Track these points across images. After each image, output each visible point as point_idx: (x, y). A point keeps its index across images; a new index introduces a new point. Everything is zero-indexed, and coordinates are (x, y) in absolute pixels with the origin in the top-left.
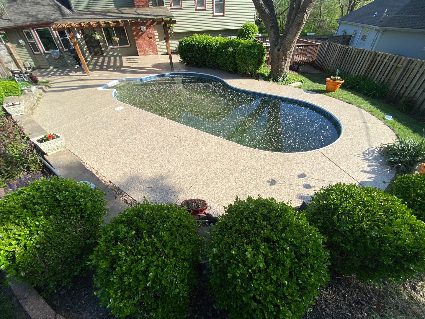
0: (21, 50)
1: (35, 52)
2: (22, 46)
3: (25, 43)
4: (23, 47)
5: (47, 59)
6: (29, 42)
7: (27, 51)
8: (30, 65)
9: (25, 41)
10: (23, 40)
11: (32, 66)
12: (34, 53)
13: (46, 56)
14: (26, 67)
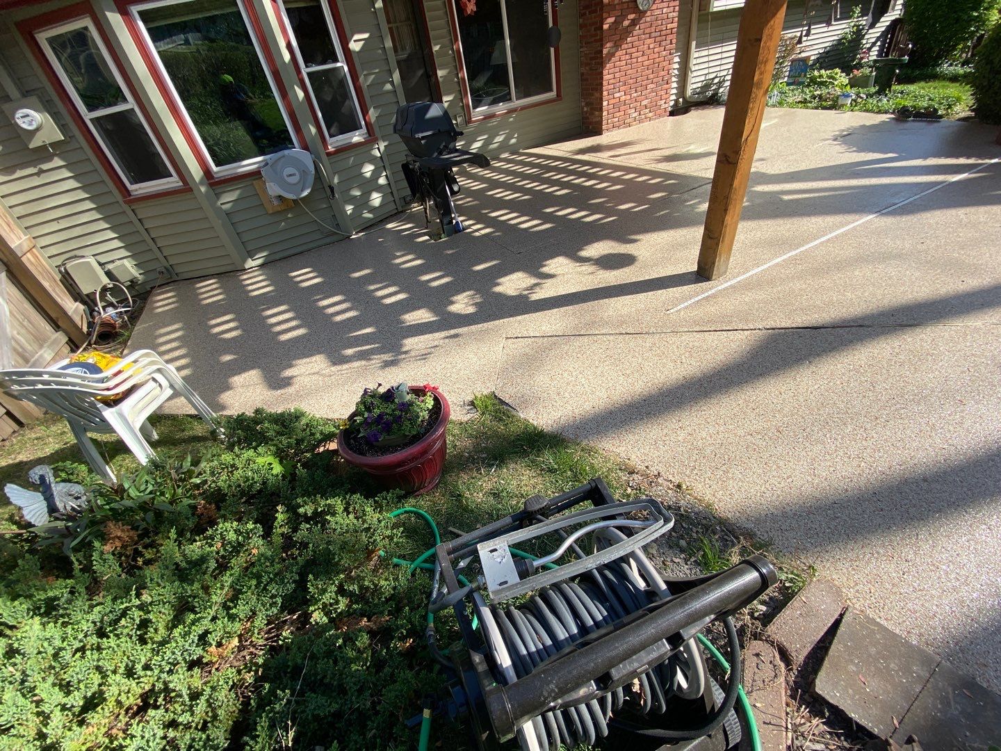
0: (36, 181)
1: (135, 181)
2: (43, 154)
3: (63, 127)
4: (49, 158)
5: (228, 214)
6: (88, 116)
7: (73, 184)
8: (109, 274)
9: (56, 116)
10: (46, 106)
11: (124, 278)
12: (126, 192)
13: (218, 196)
14: (86, 289)
